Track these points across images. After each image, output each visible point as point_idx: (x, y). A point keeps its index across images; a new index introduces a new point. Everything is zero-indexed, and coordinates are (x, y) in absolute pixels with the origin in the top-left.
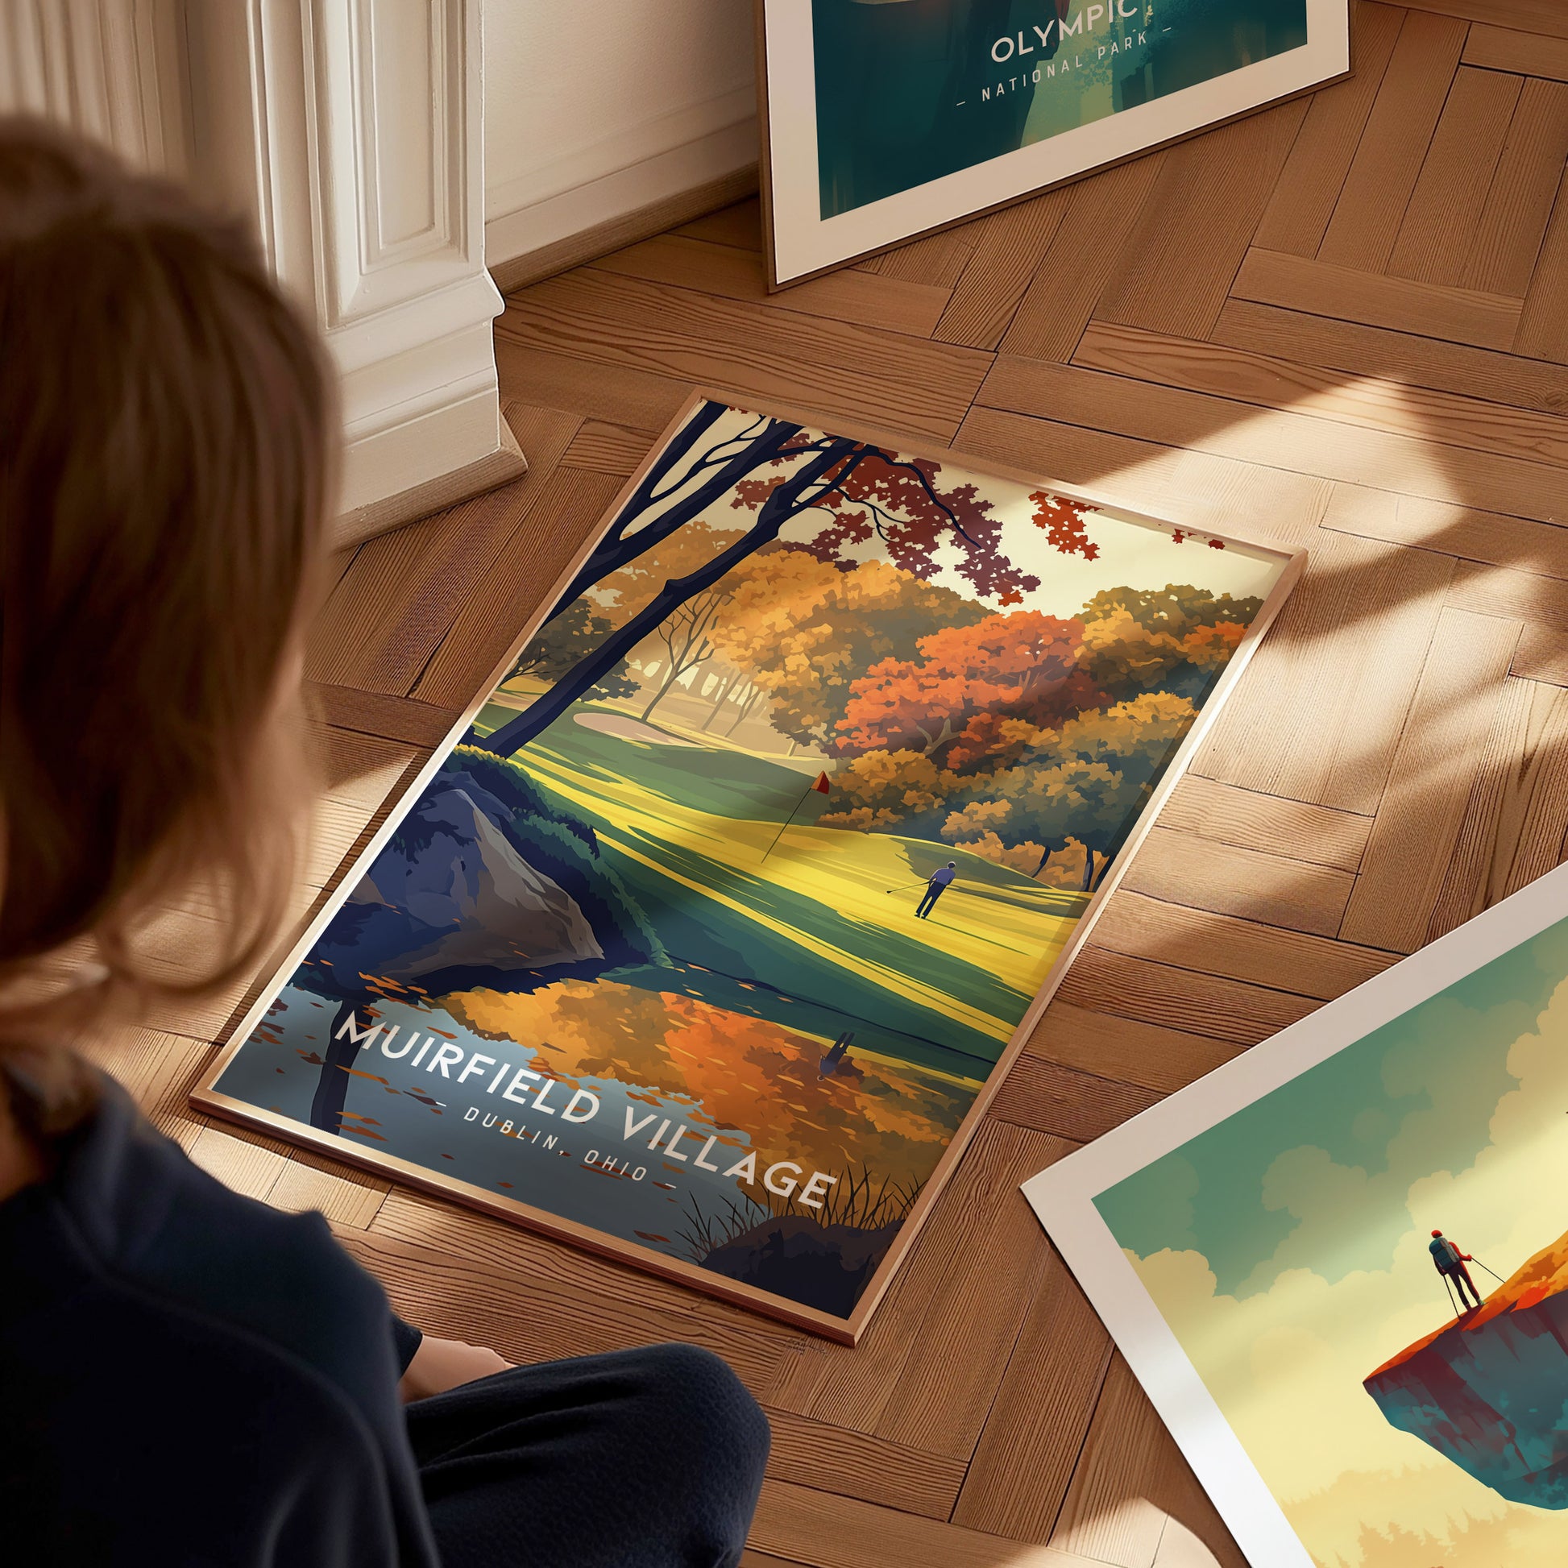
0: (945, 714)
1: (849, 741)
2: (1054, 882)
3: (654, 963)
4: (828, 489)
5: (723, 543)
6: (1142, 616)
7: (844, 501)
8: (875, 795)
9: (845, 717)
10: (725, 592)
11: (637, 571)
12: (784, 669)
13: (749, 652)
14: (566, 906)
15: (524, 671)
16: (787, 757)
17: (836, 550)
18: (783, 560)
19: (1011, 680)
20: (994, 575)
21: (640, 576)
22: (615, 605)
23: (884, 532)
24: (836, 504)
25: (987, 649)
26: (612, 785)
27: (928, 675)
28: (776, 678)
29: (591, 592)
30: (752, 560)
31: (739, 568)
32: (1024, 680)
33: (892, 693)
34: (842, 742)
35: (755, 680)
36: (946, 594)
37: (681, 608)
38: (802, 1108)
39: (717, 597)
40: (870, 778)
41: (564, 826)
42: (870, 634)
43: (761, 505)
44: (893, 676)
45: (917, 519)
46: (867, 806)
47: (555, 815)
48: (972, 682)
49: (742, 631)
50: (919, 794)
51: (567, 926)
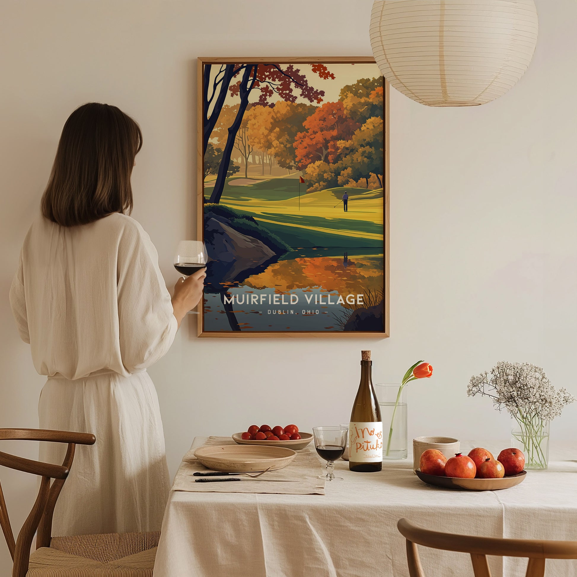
0: (321, 145)
1: (301, 164)
2: (373, 188)
3: (289, 251)
4: (254, 80)
5: (236, 110)
6: (356, 94)
7: (260, 83)
8: (316, 178)
9: (297, 157)
10: (245, 127)
11: (219, 129)
12: (274, 147)
13: (262, 145)
14: (258, 243)
15: (207, 174)
16: (288, 175)
17: (266, 101)
18: (254, 110)
19: (332, 128)
20: (312, 94)
21: (220, 130)
22: (219, 143)
23: (276, 90)
24: (259, 85)
25: (322, 120)
26: (249, 201)
27: (311, 135)
28: (272, 151)
29: (210, 141)
30: (246, 114)
31: (244, 117)
32: (336, 126)
33: (305, 144)
34: (300, 165)
35: (268, 153)
36: (302, 105)
37: (236, 137)
38: (345, 278)
39: (244, 129)
40: (313, 173)
41: (244, 219)
42: (289, 126)
43: (239, 93)
44: (302, 138)
45: (282, 82)
46: (316, 183)
47: (240, 216)
48: (323, 133)
49: (256, 138)
50: (327, 174)
51: (262, 249)
